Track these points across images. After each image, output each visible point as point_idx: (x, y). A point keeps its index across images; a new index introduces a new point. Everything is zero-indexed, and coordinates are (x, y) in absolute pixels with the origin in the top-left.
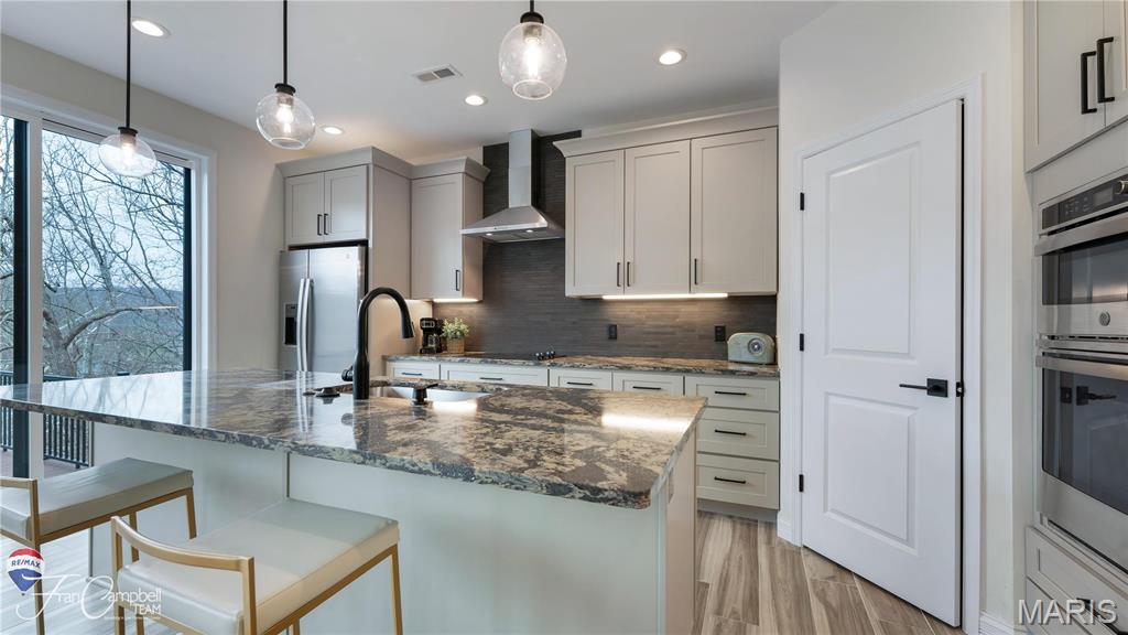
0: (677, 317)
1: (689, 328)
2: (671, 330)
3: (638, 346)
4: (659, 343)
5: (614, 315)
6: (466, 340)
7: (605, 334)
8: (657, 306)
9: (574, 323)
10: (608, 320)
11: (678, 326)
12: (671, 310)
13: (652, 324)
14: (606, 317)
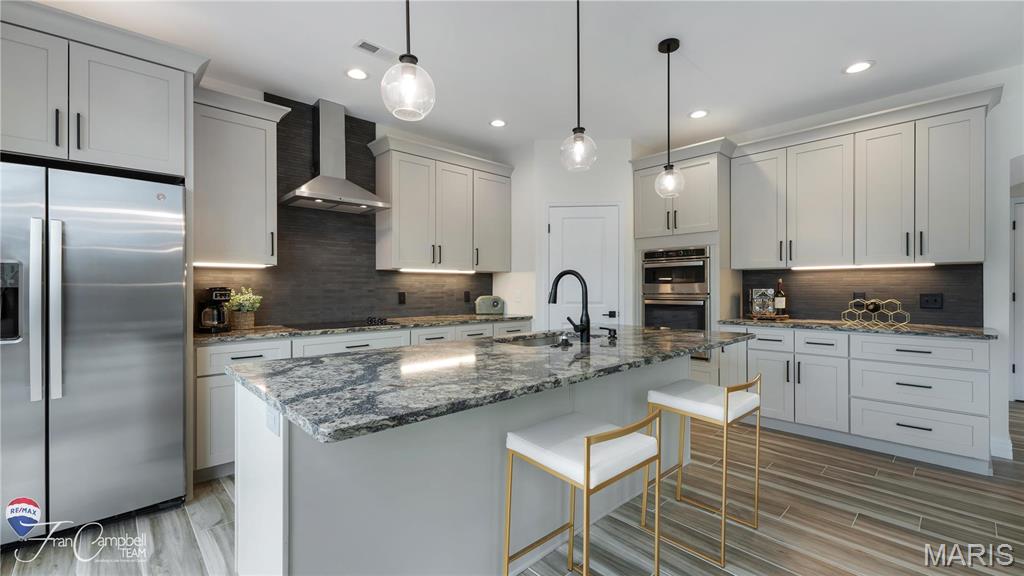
0: (443, 286)
1: (450, 294)
2: (440, 295)
3: (419, 308)
4: (434, 305)
5: (403, 284)
6: (255, 313)
7: (396, 299)
8: (431, 278)
9: (370, 291)
10: (398, 289)
11: (446, 293)
12: (440, 281)
13: (429, 291)
14: (397, 286)
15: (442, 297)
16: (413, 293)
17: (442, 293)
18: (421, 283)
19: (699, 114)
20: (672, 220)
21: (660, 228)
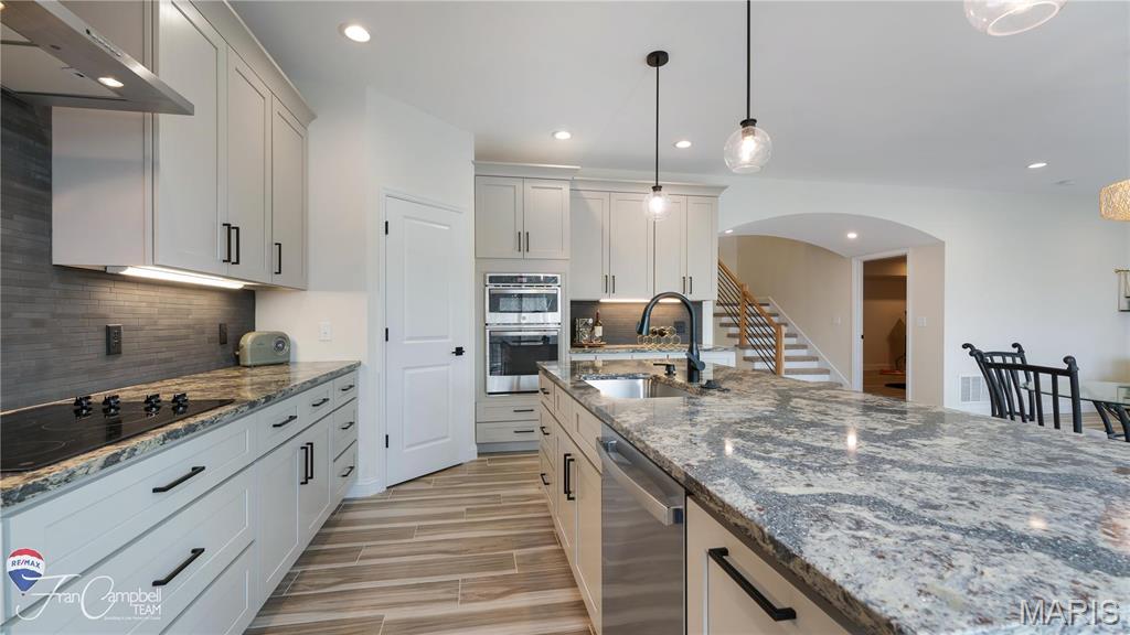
0: (190, 312)
1: (199, 329)
2: (184, 332)
3: (148, 363)
4: (174, 354)
5: (118, 303)
7: (96, 343)
10: (104, 317)
11: (193, 327)
12: (183, 302)
13: (165, 322)
14: (102, 311)
15: (186, 337)
16: (137, 329)
17: (188, 327)
18: (151, 304)
19: (563, 135)
20: (523, 241)
21: (508, 247)
